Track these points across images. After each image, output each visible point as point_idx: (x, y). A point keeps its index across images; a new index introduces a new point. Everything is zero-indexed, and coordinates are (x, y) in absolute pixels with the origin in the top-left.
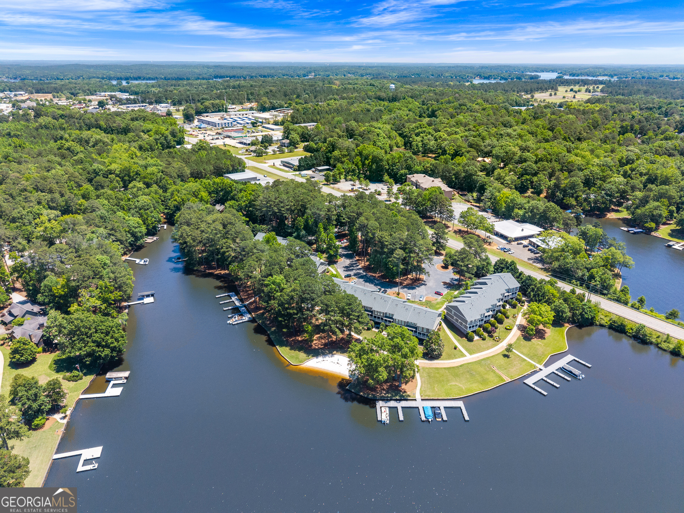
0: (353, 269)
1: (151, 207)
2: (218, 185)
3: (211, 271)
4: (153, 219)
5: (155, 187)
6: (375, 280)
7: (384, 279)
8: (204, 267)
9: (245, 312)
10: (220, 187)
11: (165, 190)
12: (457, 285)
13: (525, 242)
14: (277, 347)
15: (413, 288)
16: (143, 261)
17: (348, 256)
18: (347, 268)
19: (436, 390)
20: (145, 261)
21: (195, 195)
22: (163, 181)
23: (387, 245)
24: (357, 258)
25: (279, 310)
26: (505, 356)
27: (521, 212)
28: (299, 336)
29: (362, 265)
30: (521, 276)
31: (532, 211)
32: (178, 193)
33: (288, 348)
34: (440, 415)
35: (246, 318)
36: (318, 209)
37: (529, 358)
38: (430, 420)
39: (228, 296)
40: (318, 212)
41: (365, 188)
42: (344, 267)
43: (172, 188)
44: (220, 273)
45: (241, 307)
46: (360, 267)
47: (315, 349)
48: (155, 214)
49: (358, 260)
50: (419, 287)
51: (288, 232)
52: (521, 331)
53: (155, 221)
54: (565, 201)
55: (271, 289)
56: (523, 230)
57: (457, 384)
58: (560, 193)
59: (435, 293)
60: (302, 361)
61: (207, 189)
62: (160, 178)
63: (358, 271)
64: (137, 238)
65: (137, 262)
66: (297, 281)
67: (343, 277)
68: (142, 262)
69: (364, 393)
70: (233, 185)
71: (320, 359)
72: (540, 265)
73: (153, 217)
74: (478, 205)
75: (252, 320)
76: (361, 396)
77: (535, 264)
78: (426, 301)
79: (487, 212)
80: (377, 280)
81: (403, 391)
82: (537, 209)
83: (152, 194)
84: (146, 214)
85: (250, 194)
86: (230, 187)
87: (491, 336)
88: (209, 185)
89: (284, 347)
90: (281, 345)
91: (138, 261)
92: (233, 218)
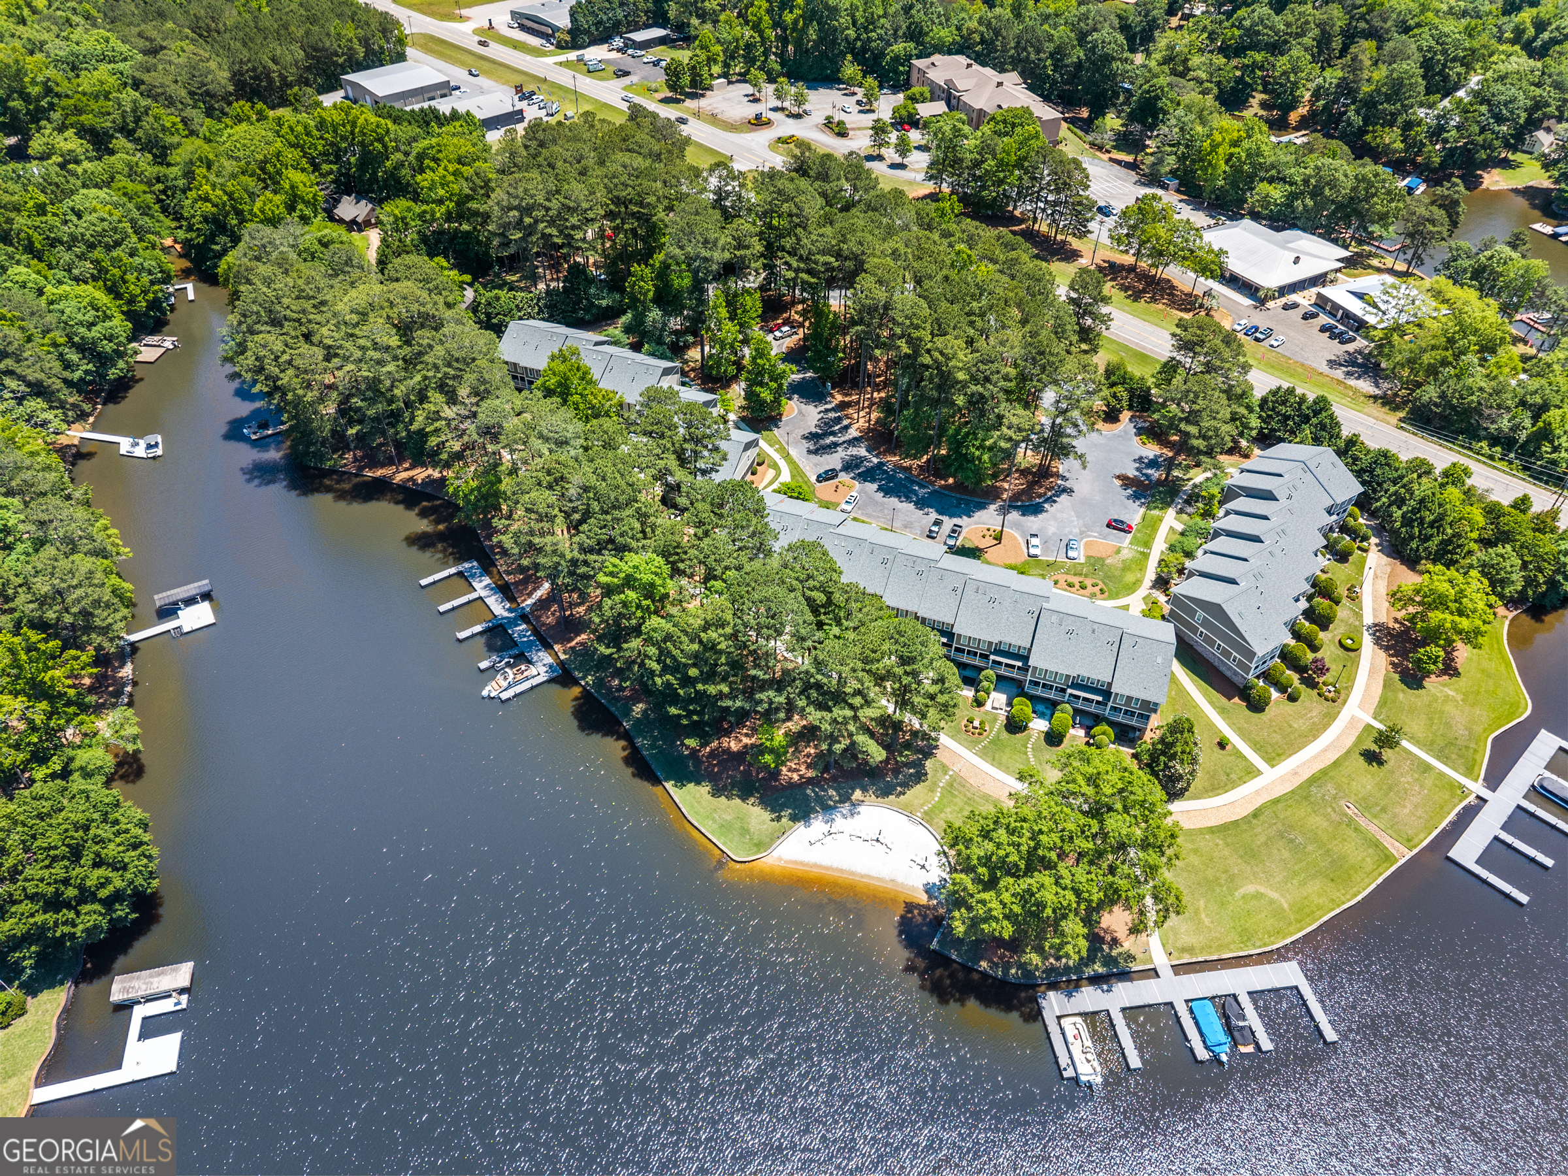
0: (836, 445)
1: (128, 236)
2: (335, 131)
3: (379, 473)
4: (146, 279)
5: (124, 151)
6: (913, 482)
7: (939, 475)
8: (355, 460)
9: (530, 644)
10: (344, 138)
11: (161, 155)
12: (1159, 483)
13: (1305, 299)
14: (669, 785)
15: (1037, 510)
16: (142, 444)
17: (810, 392)
18: (819, 442)
19: (1207, 921)
20: (149, 446)
21: (268, 175)
22: (147, 122)
23: (965, 385)
24: (839, 398)
25: (668, 685)
26: (1372, 758)
27: (1276, 193)
28: (727, 733)
29: (859, 422)
30: (1354, 451)
31: (1316, 193)
32: (209, 168)
33: (704, 790)
34: (1247, 1033)
35: (540, 668)
36: (706, 242)
37: (1438, 758)
38: (1224, 1058)
39: (460, 574)
40: (705, 253)
41: (795, 110)
42: (805, 437)
43: (186, 150)
44: (411, 479)
45: (513, 622)
46: (853, 433)
47: (791, 785)
48: (146, 259)
49: (843, 406)
50: (1051, 500)
51: (599, 307)
52: (1387, 649)
53: (152, 283)
54: (1368, 137)
55: (625, 604)
56: (1297, 260)
57: (1262, 890)
58: (1358, 112)
59: (1109, 525)
60: (763, 845)
61: (302, 148)
62: (134, 111)
63: (853, 451)
64: (103, 360)
65: (123, 451)
66: (718, 585)
67: (813, 478)
68: (140, 451)
69: (990, 961)
70: (388, 131)
71: (818, 825)
72: (1365, 386)
73: (140, 269)
74: (1130, 158)
75: (563, 676)
76: (984, 974)
77: (1352, 382)
78: (1088, 557)
79: (1164, 187)
80: (922, 486)
81: (1108, 938)
82: (1333, 184)
83: (122, 182)
84: (116, 261)
85: (454, 174)
86: (380, 140)
87: (1311, 684)
88: (308, 134)
89: (691, 786)
90: (682, 779)
91: (125, 444)
92: (425, 294)
